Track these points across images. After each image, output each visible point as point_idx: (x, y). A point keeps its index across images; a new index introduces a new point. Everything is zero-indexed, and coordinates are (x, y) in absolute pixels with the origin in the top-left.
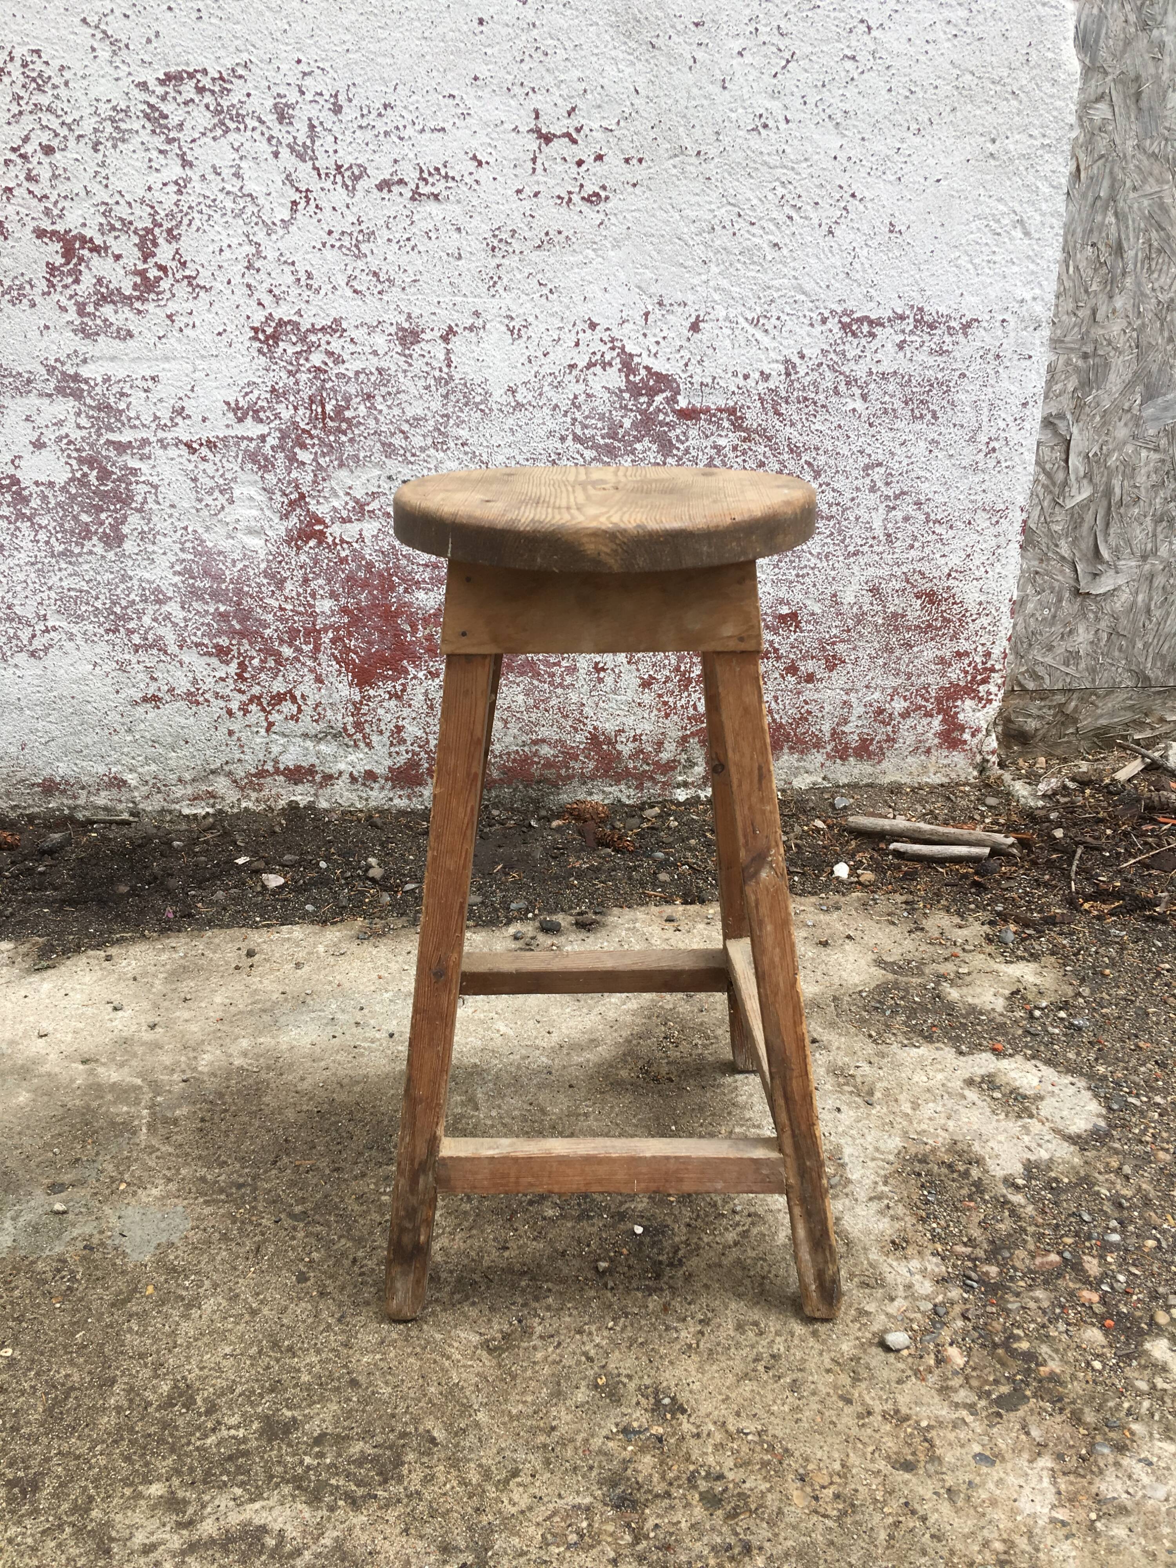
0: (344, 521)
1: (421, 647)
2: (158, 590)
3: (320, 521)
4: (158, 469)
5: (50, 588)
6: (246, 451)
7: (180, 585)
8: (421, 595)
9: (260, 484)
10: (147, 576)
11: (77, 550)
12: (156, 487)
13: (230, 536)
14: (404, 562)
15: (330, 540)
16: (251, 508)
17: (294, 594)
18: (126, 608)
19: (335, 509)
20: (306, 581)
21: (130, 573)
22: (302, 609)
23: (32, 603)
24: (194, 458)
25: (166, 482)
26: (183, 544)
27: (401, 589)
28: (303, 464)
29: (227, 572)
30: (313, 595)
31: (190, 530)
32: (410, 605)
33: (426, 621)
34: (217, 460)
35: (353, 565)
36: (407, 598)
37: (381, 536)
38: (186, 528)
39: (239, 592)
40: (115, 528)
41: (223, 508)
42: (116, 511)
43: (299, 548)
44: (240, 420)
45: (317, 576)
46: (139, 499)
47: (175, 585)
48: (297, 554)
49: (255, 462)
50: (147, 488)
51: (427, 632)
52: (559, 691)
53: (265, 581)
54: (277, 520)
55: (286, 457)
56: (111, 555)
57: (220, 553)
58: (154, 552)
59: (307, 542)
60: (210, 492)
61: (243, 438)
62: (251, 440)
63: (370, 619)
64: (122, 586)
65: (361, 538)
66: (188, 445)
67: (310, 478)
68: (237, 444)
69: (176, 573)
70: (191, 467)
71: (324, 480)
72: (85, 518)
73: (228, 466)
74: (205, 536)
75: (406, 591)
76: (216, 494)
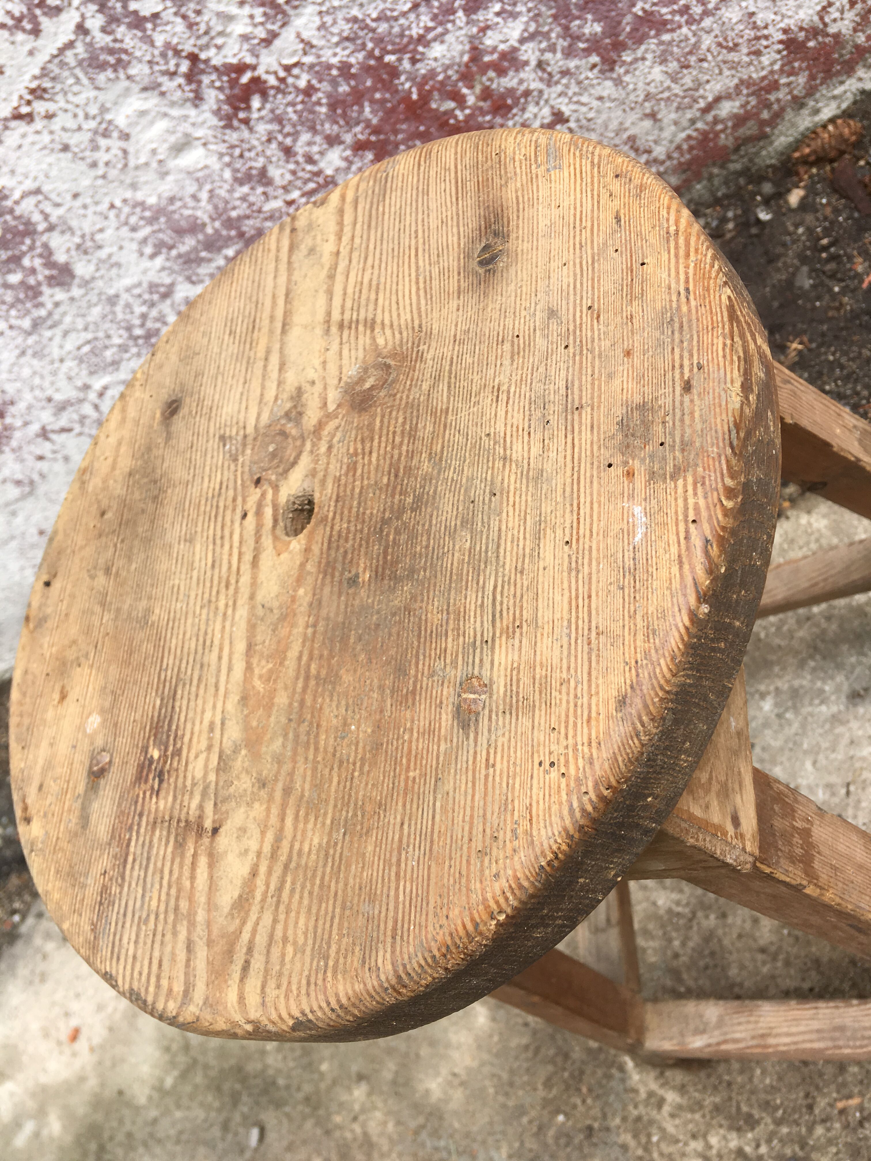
0: (268, 41)
1: (483, 113)
2: (153, 287)
3: (241, 68)
4: (20, 170)
5: (62, 361)
6: (80, 63)
7: (168, 264)
8: (437, 50)
9: (136, 88)
10: (128, 282)
11: (43, 312)
12: (38, 191)
13: (163, 175)
14: (383, 28)
15: (272, 81)
16: (152, 123)
17: (288, 177)
18: (142, 325)
19: (245, 38)
20: (288, 152)
21: (112, 292)
22: (312, 185)
23: (62, 383)
24: (39, 124)
25: (42, 177)
26: (126, 223)
27: (406, 65)
28: (156, 16)
29: (199, 213)
30: (310, 160)
31: (118, 203)
32: (432, 74)
33: (467, 77)
34: (62, 104)
35: (325, 86)
36: (422, 69)
37: (328, 19)
38: (112, 206)
39: (229, 223)
40: (50, 264)
41: (125, 152)
42: (32, 248)
43: (246, 122)
44: (36, 32)
45: (295, 135)
46: (36, 217)
47: (163, 269)
48: (251, 130)
49: (102, 66)
50: (31, 201)
51: (478, 89)
52: (707, 22)
53: (245, 189)
54: (193, 112)
55: (130, 26)
56: (76, 292)
57: (172, 200)
58: (110, 256)
59: (248, 108)
60: (96, 148)
61: (62, 51)
62: (70, 45)
63: (396, 132)
64: (118, 309)
65: (308, 46)
66: (18, 116)
67: (180, 26)
68: (63, 65)
69: (153, 256)
70: (46, 138)
71: (198, 13)
72: (14, 278)
73: (80, 99)
74: (139, 196)
75: (414, 61)
76: (103, 142)
